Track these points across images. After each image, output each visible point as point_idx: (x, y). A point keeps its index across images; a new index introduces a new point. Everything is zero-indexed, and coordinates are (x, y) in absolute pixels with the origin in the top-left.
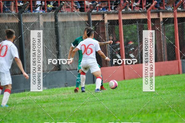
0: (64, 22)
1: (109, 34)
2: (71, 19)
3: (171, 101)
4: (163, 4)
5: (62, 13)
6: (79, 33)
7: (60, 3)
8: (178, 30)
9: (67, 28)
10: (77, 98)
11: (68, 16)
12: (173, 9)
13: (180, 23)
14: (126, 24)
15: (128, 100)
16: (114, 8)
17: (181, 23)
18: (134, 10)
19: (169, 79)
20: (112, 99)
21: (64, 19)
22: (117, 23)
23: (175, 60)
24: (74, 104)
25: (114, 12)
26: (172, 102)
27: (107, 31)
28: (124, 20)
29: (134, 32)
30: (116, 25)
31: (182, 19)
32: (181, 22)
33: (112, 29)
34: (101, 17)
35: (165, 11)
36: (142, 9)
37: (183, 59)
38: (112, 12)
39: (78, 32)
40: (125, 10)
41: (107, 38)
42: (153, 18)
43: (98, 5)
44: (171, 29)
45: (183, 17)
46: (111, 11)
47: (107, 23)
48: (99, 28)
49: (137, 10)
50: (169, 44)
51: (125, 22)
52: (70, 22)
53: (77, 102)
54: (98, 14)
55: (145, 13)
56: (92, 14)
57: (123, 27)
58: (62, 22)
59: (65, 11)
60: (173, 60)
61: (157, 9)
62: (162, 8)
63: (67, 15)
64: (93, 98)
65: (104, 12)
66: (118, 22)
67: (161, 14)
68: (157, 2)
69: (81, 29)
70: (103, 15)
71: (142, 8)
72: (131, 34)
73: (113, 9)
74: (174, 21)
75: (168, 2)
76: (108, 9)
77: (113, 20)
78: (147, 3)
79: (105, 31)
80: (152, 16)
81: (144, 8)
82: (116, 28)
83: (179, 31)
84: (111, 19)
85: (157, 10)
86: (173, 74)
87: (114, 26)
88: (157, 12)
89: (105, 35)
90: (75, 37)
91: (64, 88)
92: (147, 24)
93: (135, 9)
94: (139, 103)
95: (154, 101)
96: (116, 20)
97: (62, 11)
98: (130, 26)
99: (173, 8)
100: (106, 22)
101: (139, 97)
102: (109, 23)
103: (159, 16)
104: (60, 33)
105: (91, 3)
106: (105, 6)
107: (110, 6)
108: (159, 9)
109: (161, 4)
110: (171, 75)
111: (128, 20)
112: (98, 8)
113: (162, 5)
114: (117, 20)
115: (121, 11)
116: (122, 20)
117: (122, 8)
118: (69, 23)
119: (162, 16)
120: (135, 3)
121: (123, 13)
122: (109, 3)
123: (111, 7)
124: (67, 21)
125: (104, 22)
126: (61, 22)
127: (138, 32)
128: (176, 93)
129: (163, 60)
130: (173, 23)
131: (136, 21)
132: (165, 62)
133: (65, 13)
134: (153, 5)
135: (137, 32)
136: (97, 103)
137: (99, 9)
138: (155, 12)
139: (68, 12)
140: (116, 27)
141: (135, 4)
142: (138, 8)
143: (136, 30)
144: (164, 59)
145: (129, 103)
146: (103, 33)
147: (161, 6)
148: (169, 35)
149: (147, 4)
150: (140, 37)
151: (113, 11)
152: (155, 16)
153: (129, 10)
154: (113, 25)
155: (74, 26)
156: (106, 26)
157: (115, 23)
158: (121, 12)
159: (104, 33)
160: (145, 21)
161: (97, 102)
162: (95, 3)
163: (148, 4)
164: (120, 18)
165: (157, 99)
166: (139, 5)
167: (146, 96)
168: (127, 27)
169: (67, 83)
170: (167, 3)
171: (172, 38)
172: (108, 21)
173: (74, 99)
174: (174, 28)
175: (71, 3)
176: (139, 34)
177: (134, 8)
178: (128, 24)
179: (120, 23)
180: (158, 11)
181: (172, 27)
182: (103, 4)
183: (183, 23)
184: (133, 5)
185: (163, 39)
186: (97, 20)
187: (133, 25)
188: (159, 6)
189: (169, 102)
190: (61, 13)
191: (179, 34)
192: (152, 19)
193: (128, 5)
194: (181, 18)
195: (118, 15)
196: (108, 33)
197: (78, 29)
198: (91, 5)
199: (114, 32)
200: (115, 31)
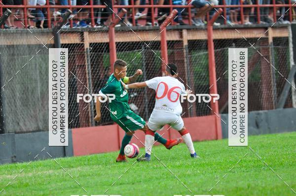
0: (10, 45)
1: (91, 68)
2: (23, 41)
3: (202, 187)
4: (188, 15)
5: (7, 29)
6: (38, 66)
7: (4, 12)
8: (216, 61)
9: (16, 57)
10: (33, 183)
11: (19, 36)
12: (206, 25)
13: (217, 50)
14: (123, 50)
15: (125, 185)
16: (102, 21)
17: (220, 50)
18: (136, 25)
19: (198, 148)
20: (96, 185)
21: (11, 40)
22: (107, 49)
23: (209, 115)
24: (27, 193)
25: (101, 28)
26: (204, 189)
27: (88, 62)
28: (119, 43)
29: (137, 64)
30: (105, 52)
31: (222, 42)
32: (221, 47)
33: (98, 60)
34: (78, 37)
35: (192, 27)
36: (150, 24)
37: (223, 113)
38: (98, 28)
39: (36, 65)
40: (122, 26)
41: (89, 76)
42: (171, 39)
43: (72, 16)
44: (203, 59)
45: (223, 38)
46: (95, 26)
47: (89, 49)
48: (74, 58)
49: (142, 26)
50: (198, 86)
51: (122, 47)
52: (22, 45)
53: (33, 190)
54: (72, 32)
55: (156, 30)
56: (62, 32)
57: (117, 55)
58: (7, 46)
59: (13, 27)
60: (207, 115)
61: (178, 24)
62: (186, 22)
63: (17, 33)
64: (63, 183)
65: (82, 29)
66: (108, 46)
67: (185, 32)
68: (177, 11)
69: (41, 60)
70: (82, 34)
71: (150, 22)
72: (131, 69)
73: (99, 23)
74: (207, 46)
75: (196, 12)
76: (90, 23)
77: (99, 43)
78: (161, 13)
79: (85, 63)
80: (168, 35)
81: (155, 22)
82: (106, 57)
83: (216, 64)
84: (96, 42)
85: (177, 26)
86: (205, 140)
87: (101, 54)
88: (177, 30)
89: (85, 71)
90: (31, 73)
91: (10, 165)
92: (160, 51)
93: (138, 24)
94: (146, 191)
95: (171, 187)
96: (104, 43)
97: (6, 26)
98: (130, 54)
99: (206, 22)
100: (87, 46)
101: (145, 181)
102: (91, 48)
103: (181, 36)
104: (3, 66)
105: (59, 13)
106: (84, 18)
107: (93, 18)
108: (182, 24)
109: (185, 15)
110: (202, 141)
111: (125, 43)
112: (72, 22)
113: (187, 17)
114: (107, 43)
115: (114, 26)
116: (116, 43)
117: (115, 22)
118: (19, 48)
119: (187, 37)
120: (138, 13)
121: (117, 31)
122: (93, 12)
123: (96, 20)
124: (15, 44)
125: (83, 46)
126: (4, 46)
127: (144, 64)
128: (211, 173)
129: (189, 116)
130: (207, 48)
131: (140, 44)
132: (192, 118)
133: (13, 29)
134: (170, 17)
135: (142, 66)
136: (70, 192)
137: (74, 23)
138: (175, 30)
139: (17, 28)
140: (105, 55)
141: (138, 15)
142: (144, 22)
143: (141, 62)
144: (190, 112)
145: (127, 192)
146: (81, 66)
147: (184, 18)
148: (198, 70)
149: (159, 15)
150: (147, 73)
151: (100, 26)
152: (174, 37)
153: (129, 26)
154: (99, 52)
155: (29, 54)
156: (87, 54)
157: (104, 49)
158: (113, 29)
159: (84, 66)
160: (156, 46)
161: (69, 190)
162: (66, 13)
163: (161, 15)
164: (111, 39)
165: (178, 183)
166: (145, 17)
167: (157, 178)
168: (125, 55)
169: (15, 157)
170: (196, 14)
171: (204, 76)
172: (90, 44)
173: (27, 185)
174: (208, 58)
175: (24, 12)
176: (147, 68)
177: (136, 23)
178: (125, 51)
179: (113, 49)
180: (180, 27)
181: (204, 57)
182: (81, 15)
183: (224, 50)
184: (136, 17)
185: (189, 78)
186: (70, 43)
187: (135, 53)
188: (181, 19)
189: (199, 190)
190: (4, 29)
191: (216, 69)
192: (169, 41)
193: (126, 17)
194: (221, 40)
195: (108, 35)
196: (90, 66)
197: (36, 59)
198: (59, 16)
199: (102, 65)
200: (103, 62)
